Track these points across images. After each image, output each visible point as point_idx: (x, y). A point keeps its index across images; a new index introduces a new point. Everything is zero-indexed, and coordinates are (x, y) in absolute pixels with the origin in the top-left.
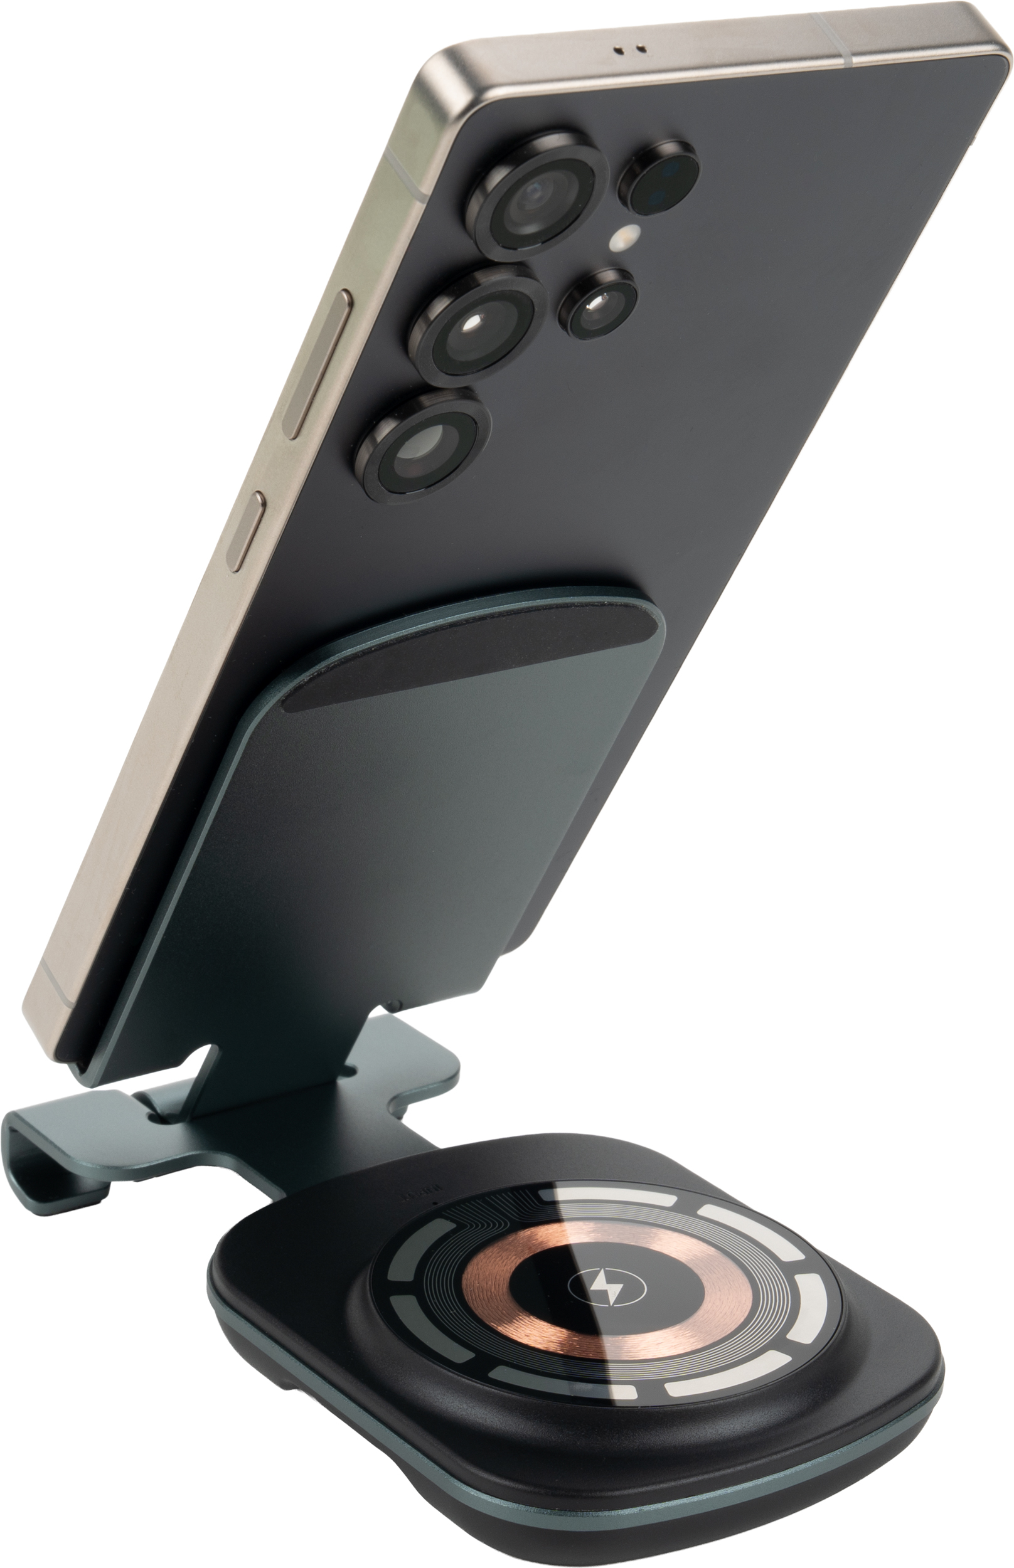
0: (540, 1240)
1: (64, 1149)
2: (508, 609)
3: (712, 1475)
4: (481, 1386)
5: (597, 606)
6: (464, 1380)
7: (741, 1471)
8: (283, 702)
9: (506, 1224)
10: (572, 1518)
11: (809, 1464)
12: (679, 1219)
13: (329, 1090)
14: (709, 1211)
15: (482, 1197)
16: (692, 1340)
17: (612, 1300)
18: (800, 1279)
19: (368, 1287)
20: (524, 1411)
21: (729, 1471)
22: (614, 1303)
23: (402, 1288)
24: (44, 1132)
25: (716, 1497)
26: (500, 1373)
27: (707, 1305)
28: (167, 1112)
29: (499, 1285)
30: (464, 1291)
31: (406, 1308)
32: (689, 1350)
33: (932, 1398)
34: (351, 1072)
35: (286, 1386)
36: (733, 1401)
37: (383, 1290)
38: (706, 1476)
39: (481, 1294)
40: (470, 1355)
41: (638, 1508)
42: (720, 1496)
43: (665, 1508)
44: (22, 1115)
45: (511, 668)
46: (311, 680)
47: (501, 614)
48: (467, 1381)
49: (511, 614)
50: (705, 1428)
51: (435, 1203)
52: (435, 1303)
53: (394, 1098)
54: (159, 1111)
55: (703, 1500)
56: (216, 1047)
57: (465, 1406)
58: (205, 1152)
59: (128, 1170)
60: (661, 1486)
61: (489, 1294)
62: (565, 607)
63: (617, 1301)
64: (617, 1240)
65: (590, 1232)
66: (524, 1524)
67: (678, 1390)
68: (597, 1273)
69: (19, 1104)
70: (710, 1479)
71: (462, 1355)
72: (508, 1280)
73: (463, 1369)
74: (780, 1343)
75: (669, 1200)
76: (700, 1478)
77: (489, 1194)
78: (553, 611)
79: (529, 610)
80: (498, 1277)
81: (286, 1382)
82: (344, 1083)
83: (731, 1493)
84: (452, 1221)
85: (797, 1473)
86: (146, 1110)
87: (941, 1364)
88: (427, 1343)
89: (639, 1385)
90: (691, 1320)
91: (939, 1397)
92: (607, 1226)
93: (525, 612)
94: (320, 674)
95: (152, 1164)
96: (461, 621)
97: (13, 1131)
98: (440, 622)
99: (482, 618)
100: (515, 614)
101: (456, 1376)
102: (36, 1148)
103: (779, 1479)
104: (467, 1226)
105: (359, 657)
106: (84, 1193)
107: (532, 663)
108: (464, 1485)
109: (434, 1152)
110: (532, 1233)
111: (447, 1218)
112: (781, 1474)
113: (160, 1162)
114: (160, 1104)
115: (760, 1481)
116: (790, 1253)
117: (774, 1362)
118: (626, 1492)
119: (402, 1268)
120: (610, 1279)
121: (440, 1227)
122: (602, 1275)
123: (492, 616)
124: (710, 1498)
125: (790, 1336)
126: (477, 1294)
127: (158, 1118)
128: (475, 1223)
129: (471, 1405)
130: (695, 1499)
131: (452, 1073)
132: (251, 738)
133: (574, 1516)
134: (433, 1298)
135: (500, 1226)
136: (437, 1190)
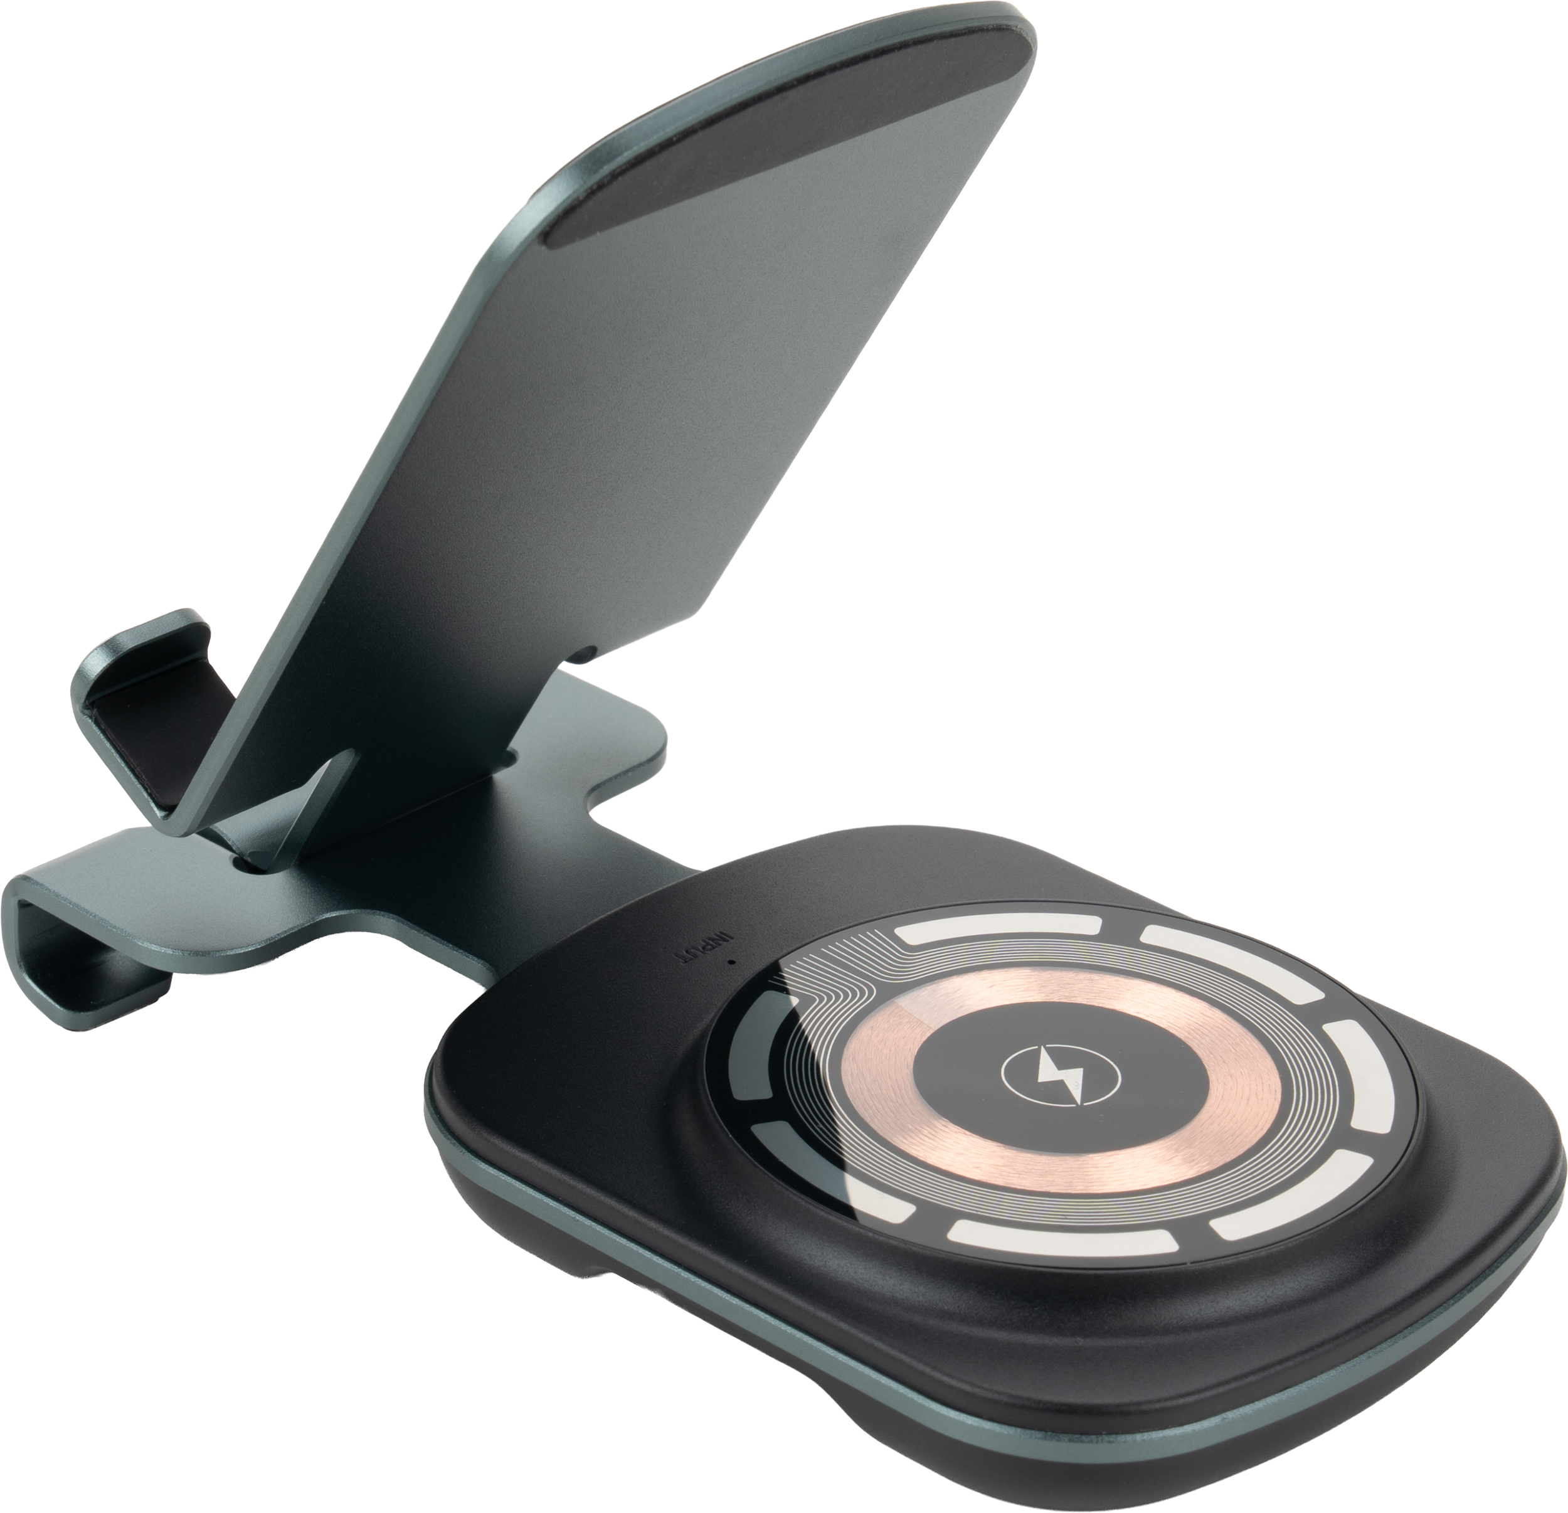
8: (545, 236)
9: (870, 990)
14: (1153, 934)
17: (1077, 1094)
22: (1083, 1100)
23: (762, 1111)
30: (855, 1105)
34: (508, 757)
37: (736, 1116)
39: (882, 1107)
46: (589, 196)
52: (821, 1129)
54: (244, 854)
61: (893, 1105)
63: (1084, 1096)
67: (1232, 1230)
68: (1038, 1052)
71: (894, 1209)
72: (912, 1080)
74: (1347, 1137)
75: (1091, 924)
82: (502, 777)
84: (788, 992)
89: (1174, 1227)
97: (24, 905)
104: (815, 999)
109: (699, 874)
111: (778, 989)
117: (1349, 1168)
119: (749, 1079)
120: (1060, 1064)
121: (775, 1005)
122: (1045, 1056)
125: (1356, 1124)
126: (874, 1109)
127: (248, 863)
128: (823, 992)
134: (816, 1124)
135: (863, 993)
136: (724, 940)
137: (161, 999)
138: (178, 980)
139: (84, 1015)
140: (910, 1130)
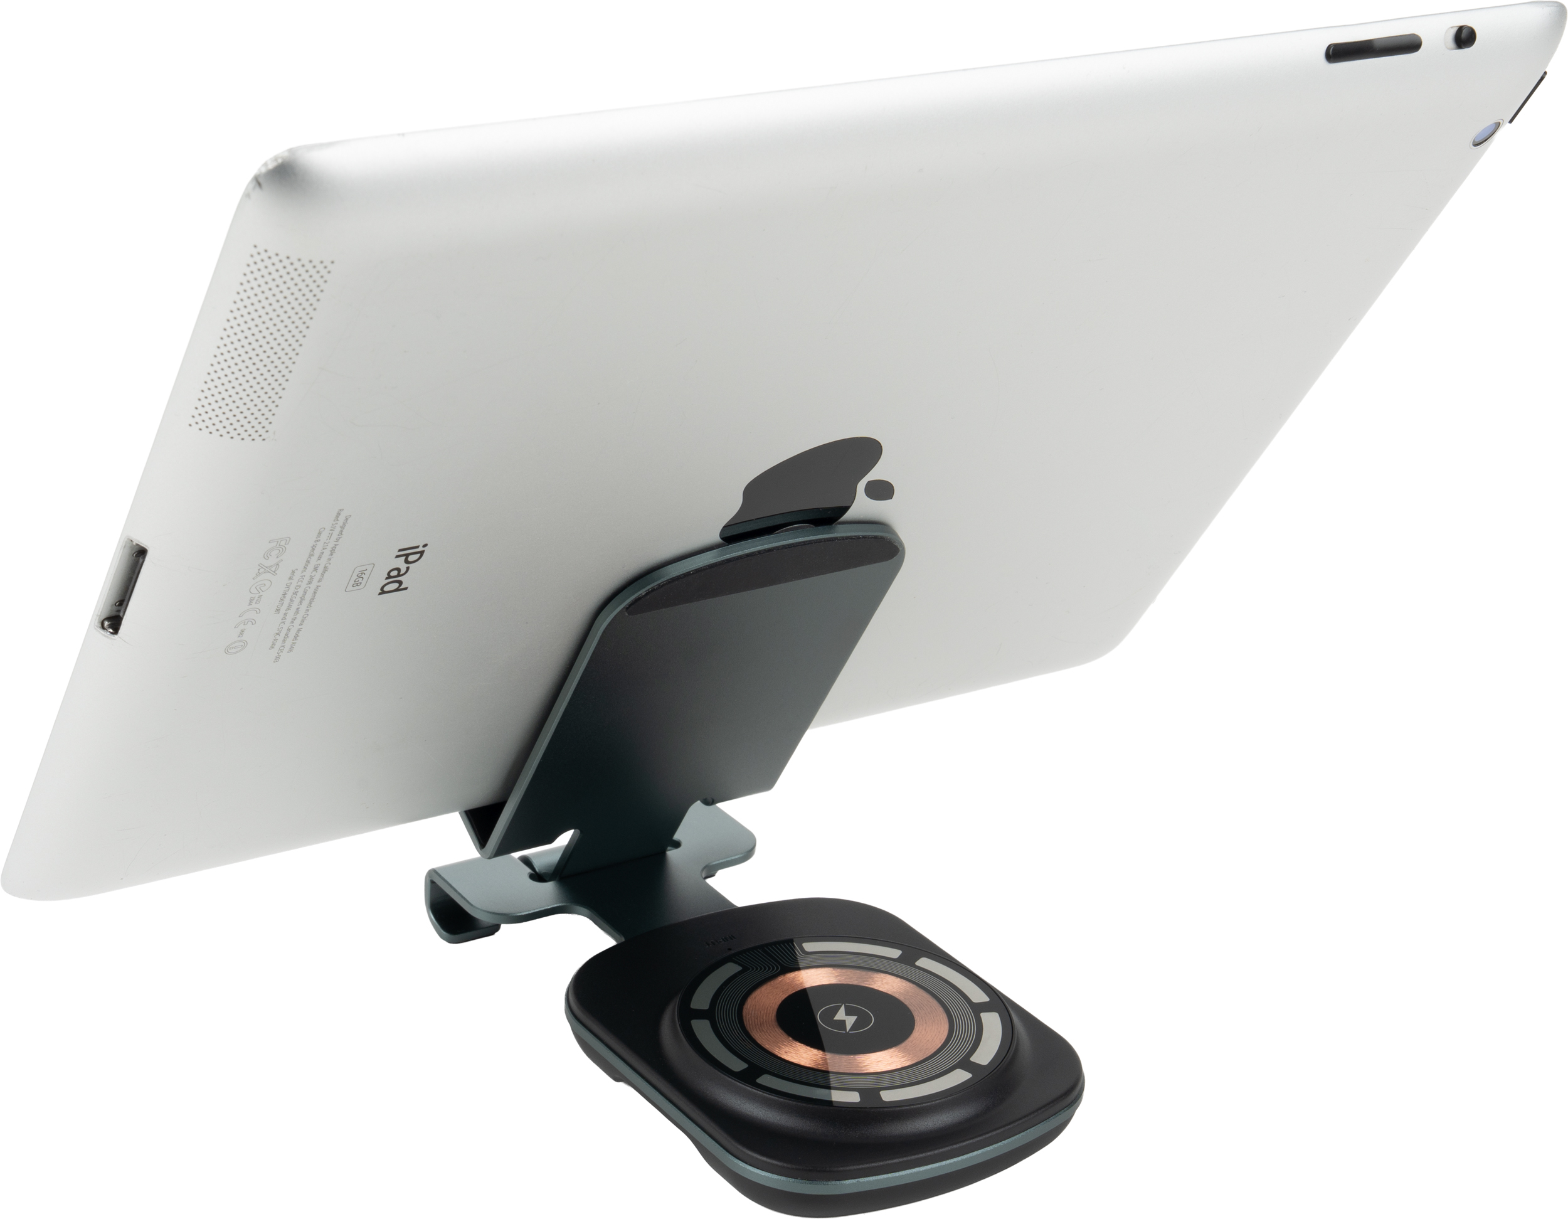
0: (801, 981)
1: (468, 899)
2: (789, 543)
3: (909, 1158)
4: (750, 1089)
5: (854, 539)
6: (738, 1084)
7: (930, 1156)
8: (627, 608)
9: (778, 968)
10: (809, 1185)
11: (980, 1152)
12: (902, 968)
13: (659, 859)
14: (924, 963)
15: (762, 947)
16: (903, 1059)
17: (848, 1027)
18: (984, 1016)
19: (676, 1013)
20: (782, 1108)
21: (921, 1155)
22: (850, 1030)
23: (700, 1014)
24: (454, 885)
25: (912, 1173)
26: (765, 1080)
27: (916, 1034)
28: (544, 873)
29: (769, 1014)
30: (744, 1018)
31: (702, 1029)
32: (900, 1067)
33: (1076, 1102)
34: (677, 845)
35: (617, 1079)
36: (927, 1106)
37: (687, 1015)
38: (905, 1159)
39: (756, 1021)
40: (744, 1066)
41: (857, 1180)
42: (915, 1173)
43: (875, 1180)
44: (437, 871)
45: (792, 581)
46: (647, 594)
47: (784, 547)
48: (741, 1085)
49: (791, 547)
50: (906, 1124)
51: (730, 949)
52: (723, 1026)
53: (705, 868)
54: (537, 870)
55: (903, 1175)
56: (578, 831)
57: (739, 1102)
58: (568, 904)
59: (513, 916)
60: (873, 1164)
61: (762, 1020)
62: (830, 541)
63: (851, 1029)
64: (855, 983)
65: (837, 976)
66: (776, 1187)
67: (888, 1096)
68: (840, 1006)
69: (435, 865)
70: (907, 1161)
71: (738, 1065)
72: (776, 1010)
73: (740, 1076)
74: (965, 1064)
75: (895, 953)
76: (901, 1160)
77: (767, 945)
78: (821, 544)
79: (804, 543)
80: (769, 1008)
81: (617, 1077)
82: (672, 854)
83: (922, 1171)
84: (740, 965)
85: (971, 1157)
86: (528, 870)
87: (1082, 1081)
88: (715, 1056)
89: (862, 1091)
90: (903, 1045)
91: (1080, 1103)
92: (849, 972)
93: (802, 545)
94: (653, 590)
95: (530, 912)
96: (755, 552)
97: (433, 882)
98: (740, 553)
99: (770, 550)
100: (794, 546)
101: (733, 1081)
102: (447, 896)
103: (958, 1162)
104: (749, 969)
105: (681, 578)
106: (483, 928)
107: (807, 577)
108: (735, 1159)
109: (732, 910)
110: (796, 975)
111: (736, 962)
112: (959, 1158)
113: (536, 911)
114: (538, 865)
115: (944, 1163)
116: (978, 996)
117: (960, 1077)
118: (848, 1168)
119: (701, 999)
120: (848, 1013)
121: (731, 969)
122: (843, 1009)
123: (777, 548)
124: (908, 1174)
125: (972, 1059)
126: (753, 1021)
127: (538, 877)
128: (756, 967)
129: (743, 1102)
130: (897, 1174)
131: (751, 847)
132: (604, 632)
133: (811, 1184)
134: (722, 1023)
135: (773, 968)
136: (732, 939)
137: (496, 934)
138: (503, 926)
139: (457, 937)
140: (763, 1031)
